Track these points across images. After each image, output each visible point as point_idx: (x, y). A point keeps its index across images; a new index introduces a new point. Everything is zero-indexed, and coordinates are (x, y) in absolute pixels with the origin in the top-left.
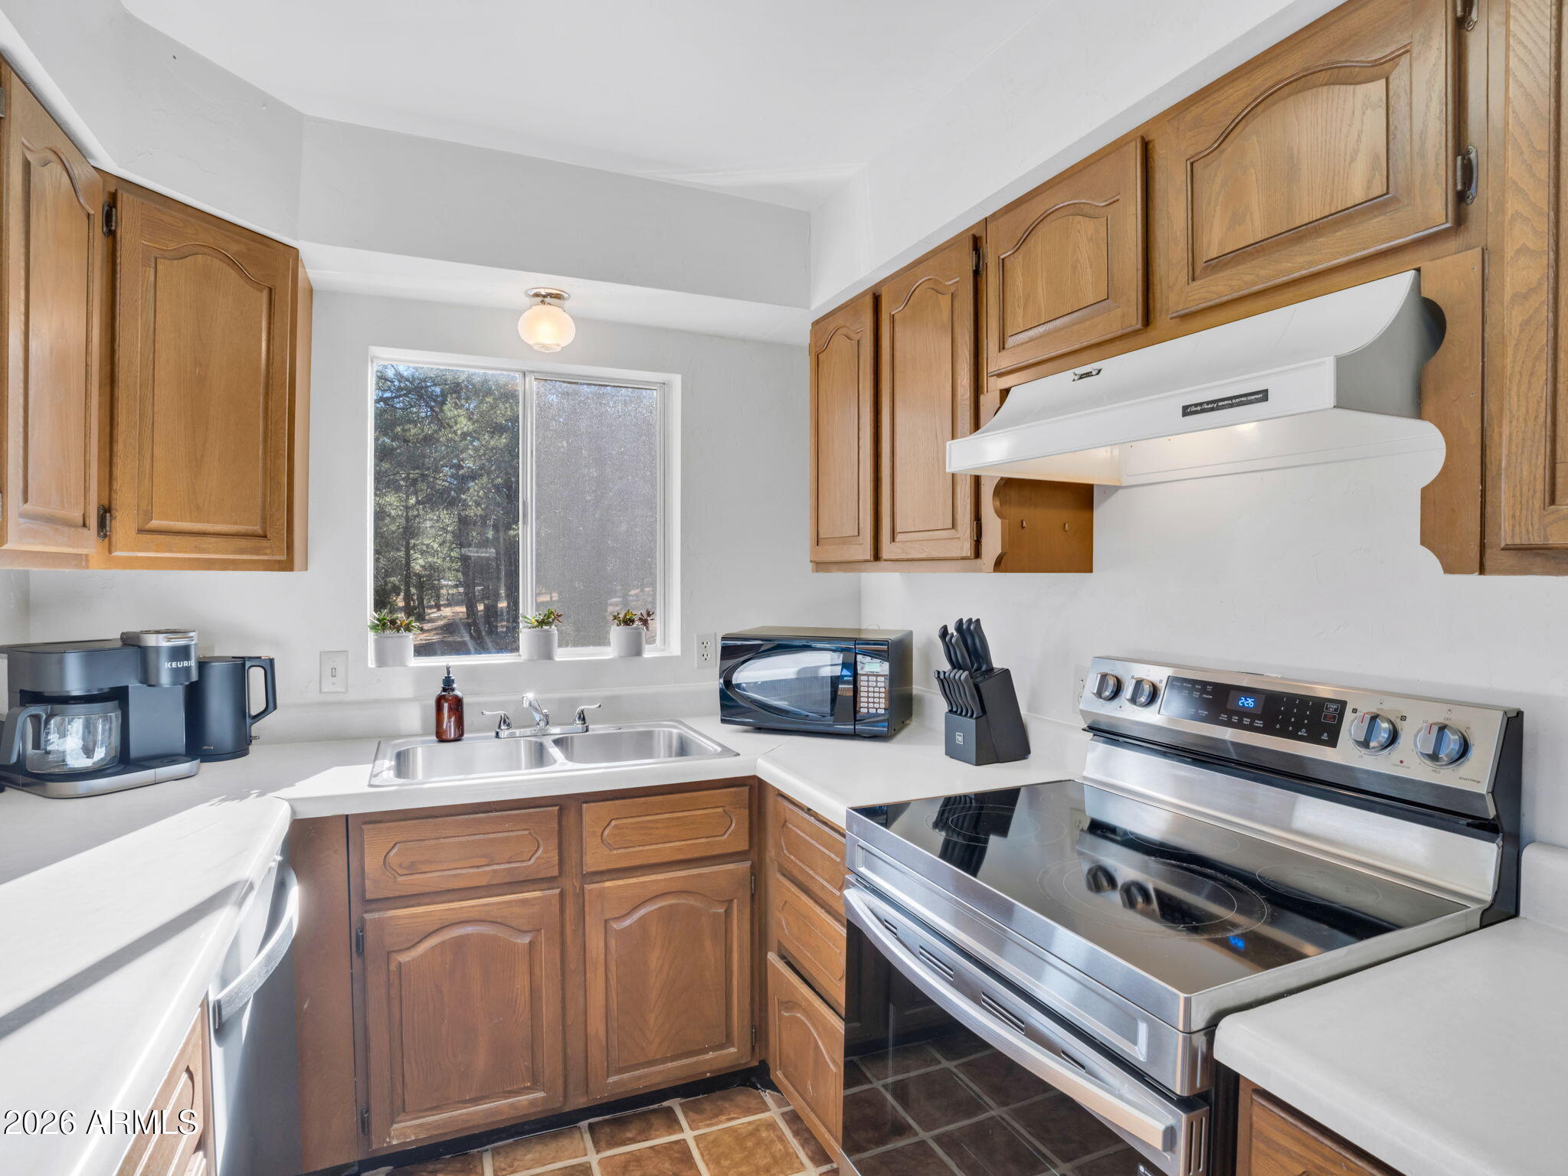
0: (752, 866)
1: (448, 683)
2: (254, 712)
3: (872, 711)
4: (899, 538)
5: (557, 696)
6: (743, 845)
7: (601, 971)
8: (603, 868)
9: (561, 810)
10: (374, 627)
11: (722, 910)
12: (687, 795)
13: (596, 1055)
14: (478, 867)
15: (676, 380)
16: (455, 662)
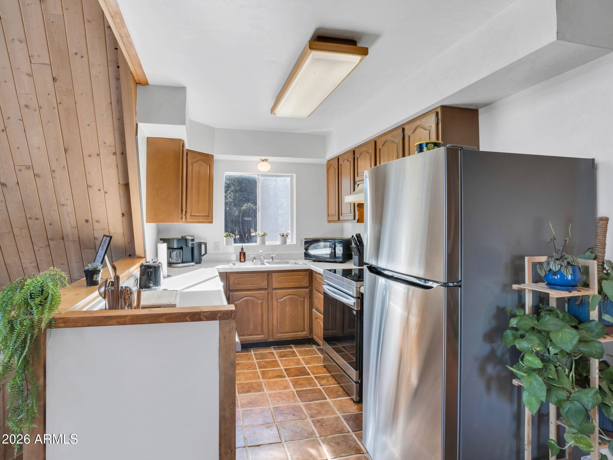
0: (310, 290)
1: (242, 249)
2: (202, 254)
3: (339, 256)
4: (342, 215)
5: (266, 253)
6: (308, 285)
7: (276, 310)
8: (276, 287)
9: (268, 274)
10: (225, 236)
11: (303, 300)
12: (295, 273)
13: (275, 329)
14: (251, 285)
15: (295, 175)
16: (244, 244)
